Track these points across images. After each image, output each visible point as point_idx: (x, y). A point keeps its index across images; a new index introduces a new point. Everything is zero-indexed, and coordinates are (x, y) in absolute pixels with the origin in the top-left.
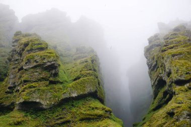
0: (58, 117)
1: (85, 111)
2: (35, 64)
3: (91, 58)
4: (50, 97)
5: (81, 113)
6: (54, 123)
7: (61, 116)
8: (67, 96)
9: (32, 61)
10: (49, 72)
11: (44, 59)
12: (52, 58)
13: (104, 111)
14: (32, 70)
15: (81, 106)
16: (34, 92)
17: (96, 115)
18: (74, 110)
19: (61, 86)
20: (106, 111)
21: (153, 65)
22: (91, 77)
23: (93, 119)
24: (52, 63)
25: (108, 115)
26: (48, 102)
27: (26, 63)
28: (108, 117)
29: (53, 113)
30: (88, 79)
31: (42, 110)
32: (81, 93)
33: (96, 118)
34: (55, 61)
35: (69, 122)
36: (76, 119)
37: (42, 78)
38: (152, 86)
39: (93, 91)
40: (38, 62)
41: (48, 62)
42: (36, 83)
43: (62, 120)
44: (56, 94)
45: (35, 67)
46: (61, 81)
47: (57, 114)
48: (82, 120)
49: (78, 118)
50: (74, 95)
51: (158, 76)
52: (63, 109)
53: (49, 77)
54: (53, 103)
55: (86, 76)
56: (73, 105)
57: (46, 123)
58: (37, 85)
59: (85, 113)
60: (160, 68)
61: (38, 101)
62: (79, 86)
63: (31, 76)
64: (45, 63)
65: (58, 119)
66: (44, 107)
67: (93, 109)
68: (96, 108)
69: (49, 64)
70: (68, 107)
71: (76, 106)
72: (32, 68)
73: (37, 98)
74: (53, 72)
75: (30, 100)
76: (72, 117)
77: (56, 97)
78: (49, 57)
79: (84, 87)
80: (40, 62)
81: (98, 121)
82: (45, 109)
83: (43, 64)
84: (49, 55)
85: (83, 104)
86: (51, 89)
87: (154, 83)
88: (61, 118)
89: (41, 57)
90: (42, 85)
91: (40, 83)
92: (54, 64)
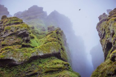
0: (28, 71)
1: (49, 66)
2: (11, 33)
3: (56, 31)
4: (22, 56)
5: (46, 68)
6: (24, 75)
7: (31, 70)
8: (35, 54)
9: (9, 31)
10: (22, 38)
11: (18, 29)
12: (24, 28)
13: (63, 65)
14: (9, 37)
15: (47, 63)
16: (9, 52)
17: (57, 68)
18: (41, 65)
19: (32, 49)
20: (65, 65)
21: (103, 35)
22: (55, 42)
23: (55, 71)
24: (24, 31)
25: (66, 67)
26: (20, 60)
27: (5, 33)
28: (66, 69)
29: (24, 68)
30: (52, 43)
31: (15, 65)
32: (47, 53)
33: (57, 70)
34: (26, 30)
35: (36, 74)
36: (42, 72)
37: (16, 43)
38: (103, 50)
39: (56, 52)
40: (13, 31)
41: (21, 31)
42: (11, 46)
43: (31, 73)
44: (26, 54)
45: (11, 35)
46: (32, 46)
47: (27, 68)
48: (47, 72)
49: (44, 71)
50: (41, 54)
51: (106, 41)
52: (32, 65)
53: (22, 42)
54: (24, 60)
55: (51, 42)
56: (40, 62)
57: (18, 75)
58: (12, 47)
59: (49, 67)
60: (107, 34)
61: (11, 58)
62: (44, 48)
63: (8, 41)
64: (18, 32)
65: (27, 73)
66: (17, 63)
67: (55, 64)
68: (58, 63)
69: (21, 32)
70: (36, 63)
71: (43, 62)
72: (9, 36)
73: (11, 56)
74: (26, 38)
75: (5, 58)
76: (39, 71)
77: (26, 55)
78: (22, 27)
79: (49, 49)
80: (15, 31)
81: (59, 72)
82: (17, 65)
83: (17, 33)
84: (21, 26)
85: (48, 62)
86: (23, 50)
87: (104, 47)
88: (30, 71)
89: (16, 27)
90: (16, 48)
91: (14, 46)
92: (25, 32)
